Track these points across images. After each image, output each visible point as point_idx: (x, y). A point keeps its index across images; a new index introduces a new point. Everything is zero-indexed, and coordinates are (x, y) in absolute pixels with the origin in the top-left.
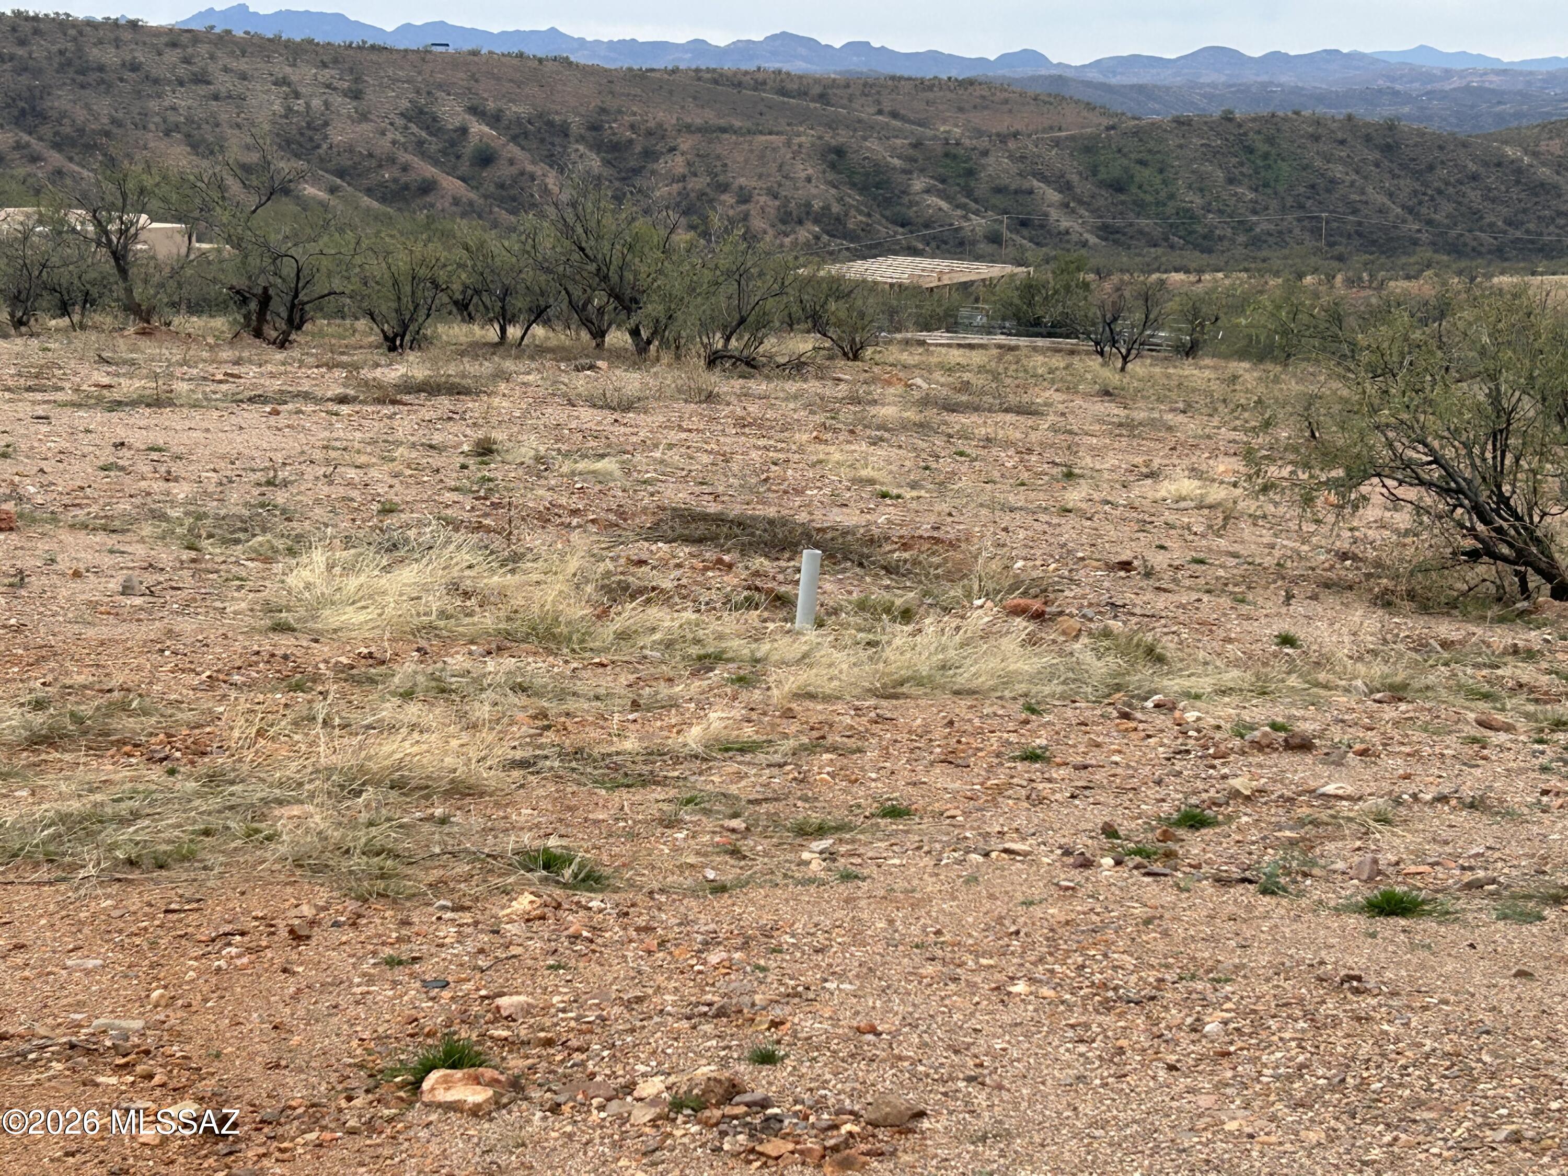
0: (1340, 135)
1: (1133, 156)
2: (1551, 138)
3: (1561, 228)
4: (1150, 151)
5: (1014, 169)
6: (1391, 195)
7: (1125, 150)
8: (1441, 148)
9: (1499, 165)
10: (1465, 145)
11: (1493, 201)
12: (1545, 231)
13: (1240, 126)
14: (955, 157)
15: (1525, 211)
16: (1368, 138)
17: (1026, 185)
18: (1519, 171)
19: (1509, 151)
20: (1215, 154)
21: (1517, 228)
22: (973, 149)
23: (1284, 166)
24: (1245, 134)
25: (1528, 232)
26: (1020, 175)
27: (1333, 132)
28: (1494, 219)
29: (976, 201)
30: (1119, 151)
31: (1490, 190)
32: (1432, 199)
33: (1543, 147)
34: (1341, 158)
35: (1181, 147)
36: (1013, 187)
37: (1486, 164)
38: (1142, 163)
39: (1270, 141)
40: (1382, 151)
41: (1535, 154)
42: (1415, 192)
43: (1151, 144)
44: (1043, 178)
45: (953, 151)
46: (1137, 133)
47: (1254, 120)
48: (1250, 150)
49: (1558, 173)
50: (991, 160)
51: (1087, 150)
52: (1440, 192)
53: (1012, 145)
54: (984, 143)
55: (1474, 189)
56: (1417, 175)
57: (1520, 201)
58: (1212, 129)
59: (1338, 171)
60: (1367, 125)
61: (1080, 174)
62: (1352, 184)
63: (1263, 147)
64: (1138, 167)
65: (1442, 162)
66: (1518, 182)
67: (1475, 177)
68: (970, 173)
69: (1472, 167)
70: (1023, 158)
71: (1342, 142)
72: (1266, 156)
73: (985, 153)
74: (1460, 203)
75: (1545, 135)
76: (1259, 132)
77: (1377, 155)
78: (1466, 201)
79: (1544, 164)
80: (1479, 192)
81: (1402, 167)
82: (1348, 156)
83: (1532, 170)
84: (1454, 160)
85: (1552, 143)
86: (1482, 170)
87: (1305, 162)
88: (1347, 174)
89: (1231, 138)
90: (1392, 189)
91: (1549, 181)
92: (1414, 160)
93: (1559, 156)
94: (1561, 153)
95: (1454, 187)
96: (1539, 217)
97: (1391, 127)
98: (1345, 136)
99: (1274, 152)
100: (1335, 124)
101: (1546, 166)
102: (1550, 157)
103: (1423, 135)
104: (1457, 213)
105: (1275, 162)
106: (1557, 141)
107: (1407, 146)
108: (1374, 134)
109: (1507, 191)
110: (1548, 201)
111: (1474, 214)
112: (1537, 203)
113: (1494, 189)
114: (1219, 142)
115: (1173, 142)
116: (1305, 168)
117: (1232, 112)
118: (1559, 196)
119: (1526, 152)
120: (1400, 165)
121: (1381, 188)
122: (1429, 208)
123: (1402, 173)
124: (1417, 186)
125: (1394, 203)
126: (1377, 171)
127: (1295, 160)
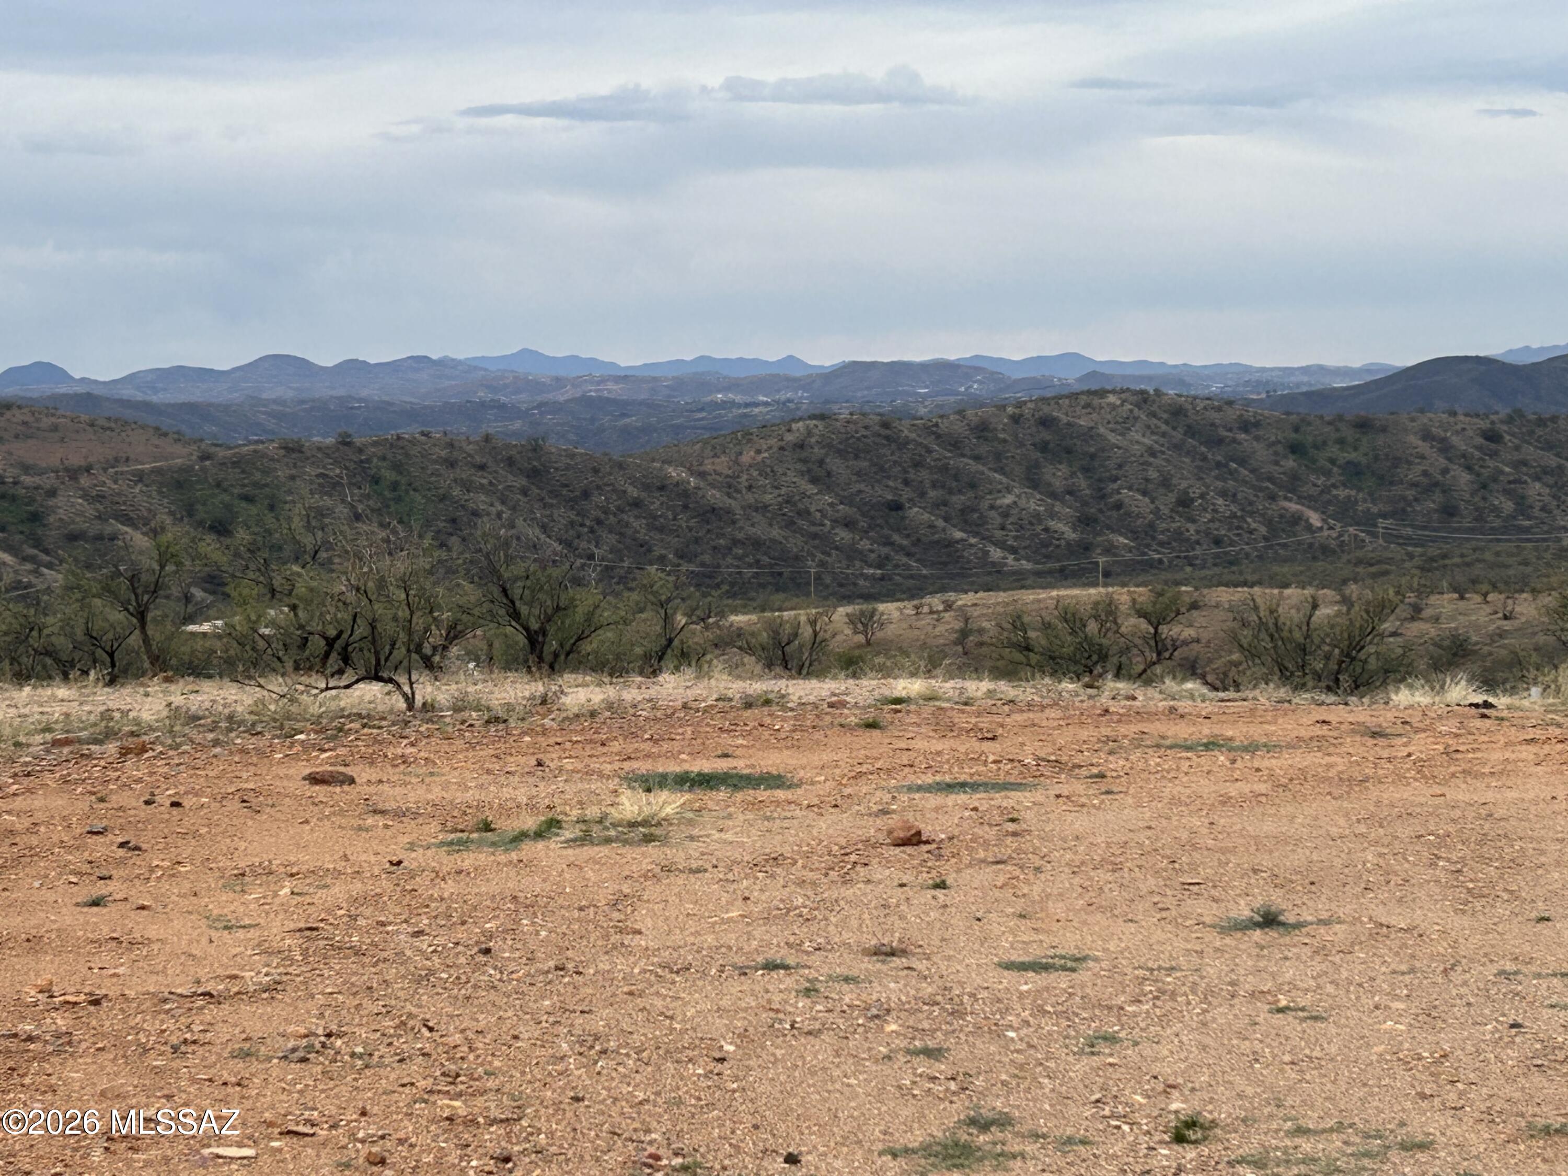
0: (478, 459)
1: (236, 491)
2: (715, 456)
3: (740, 559)
4: (256, 485)
5: (90, 512)
6: (544, 528)
7: (225, 484)
8: (596, 471)
9: (662, 488)
10: (621, 466)
11: (661, 530)
12: (721, 562)
13: (360, 451)
14: (14, 498)
15: (697, 541)
16: (510, 462)
17: (108, 530)
18: (686, 494)
19: (673, 472)
20: (335, 485)
21: (690, 561)
22: (36, 488)
23: (418, 497)
24: (368, 461)
25: (703, 564)
26: (99, 517)
27: (470, 455)
28: (663, 552)
29: (46, 552)
30: (218, 485)
31: (655, 518)
32: (592, 531)
33: (708, 467)
34: (482, 485)
35: (293, 478)
36: (91, 533)
37: (647, 487)
38: (248, 499)
39: (397, 467)
40: (528, 477)
41: (702, 475)
42: (572, 523)
43: (258, 476)
44: (128, 520)
45: (11, 491)
46: (238, 463)
47: (375, 444)
48: (376, 480)
49: (729, 495)
50: (60, 500)
51: (179, 485)
52: (599, 522)
53: (84, 481)
54: (48, 481)
55: (636, 517)
56: (572, 503)
57: (690, 530)
58: (328, 456)
59: (480, 501)
60: (508, 446)
61: (171, 513)
62: (499, 515)
63: (389, 475)
64: (244, 504)
65: (598, 487)
66: (686, 507)
67: (637, 504)
68: (35, 517)
69: (633, 492)
70: (100, 497)
71: (482, 467)
72: (395, 486)
73: (52, 493)
74: (621, 534)
75: (708, 452)
76: (384, 458)
77: (524, 481)
78: (629, 532)
79: (712, 485)
80: (644, 521)
81: (554, 493)
82: (491, 483)
83: (700, 493)
84: (612, 484)
85: (717, 460)
86: (644, 495)
87: (441, 491)
88: (492, 505)
89: (352, 466)
90: (545, 520)
91: (721, 505)
92: (567, 486)
93: (727, 476)
94: (730, 472)
95: (615, 515)
96: (715, 548)
97: (536, 448)
98: (484, 460)
99: (404, 481)
100: (471, 446)
101: (714, 488)
102: (717, 477)
103: (572, 456)
104: (621, 546)
105: (407, 492)
106: (723, 458)
107: (556, 469)
108: (518, 456)
109: (675, 519)
110: (722, 528)
111: (642, 546)
112: (709, 531)
113: (660, 516)
114: (338, 471)
115: (282, 473)
116: (443, 498)
117: (350, 436)
118: (734, 522)
119: (692, 472)
120: (551, 492)
121: (532, 519)
122: (589, 542)
123: (555, 502)
124: (572, 515)
125: (549, 537)
126: (526, 500)
127: (429, 490)
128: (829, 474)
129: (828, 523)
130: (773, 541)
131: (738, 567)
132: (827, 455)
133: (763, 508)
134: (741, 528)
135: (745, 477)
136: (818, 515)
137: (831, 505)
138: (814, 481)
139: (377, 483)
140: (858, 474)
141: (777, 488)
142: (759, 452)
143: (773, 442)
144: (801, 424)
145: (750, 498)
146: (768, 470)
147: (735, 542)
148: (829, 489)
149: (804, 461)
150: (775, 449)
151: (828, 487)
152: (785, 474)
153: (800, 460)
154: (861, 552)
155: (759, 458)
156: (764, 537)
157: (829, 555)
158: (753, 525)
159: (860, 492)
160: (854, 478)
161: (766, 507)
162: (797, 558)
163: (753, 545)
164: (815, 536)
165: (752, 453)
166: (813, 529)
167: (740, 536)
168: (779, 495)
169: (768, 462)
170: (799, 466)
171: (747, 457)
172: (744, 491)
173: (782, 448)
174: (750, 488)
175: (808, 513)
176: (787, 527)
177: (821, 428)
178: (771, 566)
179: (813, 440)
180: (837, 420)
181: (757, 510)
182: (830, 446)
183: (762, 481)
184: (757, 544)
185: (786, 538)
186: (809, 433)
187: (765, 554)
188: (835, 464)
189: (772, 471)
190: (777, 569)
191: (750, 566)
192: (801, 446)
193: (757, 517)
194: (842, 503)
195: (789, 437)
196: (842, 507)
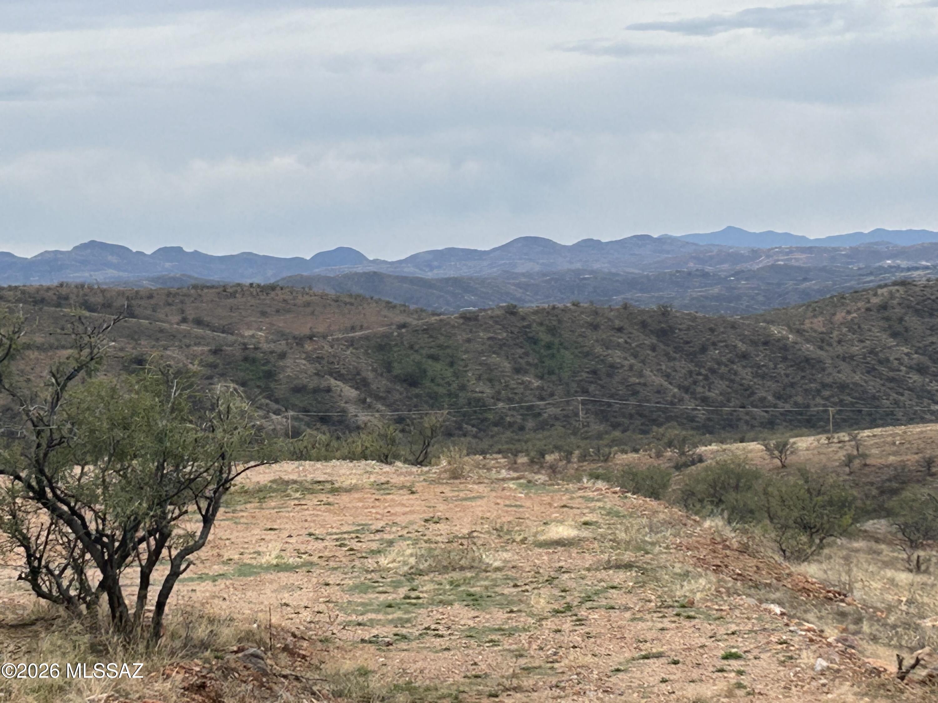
0: (617, 323)
1: (424, 352)
2: (815, 316)
3: (827, 399)
4: (440, 346)
5: (311, 369)
6: (667, 376)
7: (417, 347)
8: (712, 330)
9: (766, 343)
10: (733, 326)
11: (763, 377)
12: (812, 403)
13: (523, 319)
14: (254, 361)
15: (792, 385)
16: (644, 325)
17: (324, 384)
18: (785, 348)
19: (775, 330)
20: (501, 347)
21: (786, 402)
22: (272, 352)
23: (567, 354)
24: (529, 326)
25: (796, 404)
26: (317, 374)
27: (609, 319)
28: (764, 394)
29: (277, 401)
30: (411, 347)
31: (759, 367)
32: (706, 378)
33: (807, 325)
34: (619, 345)
35: (469, 341)
36: (311, 386)
37: (754, 343)
38: (434, 358)
39: (552, 331)
40: (658, 336)
41: (799, 332)
42: (690, 372)
43: (442, 339)
44: (339, 376)
45: (252, 355)
46: (427, 330)
47: (536, 313)
48: (534, 341)
49: (821, 348)
50: (288, 362)
51: (381, 348)
52: (713, 371)
53: (308, 347)
54: (282, 346)
55: (744, 367)
56: (691, 356)
57: (787, 376)
58: (496, 322)
59: (617, 356)
60: (643, 312)
61: (374, 370)
62: (631, 367)
63: (545, 338)
64: (430, 362)
65: (714, 344)
66: (785, 359)
67: (744, 356)
68: (270, 375)
69: (742, 347)
70: (319, 359)
71: (620, 329)
72: (549, 346)
73: (283, 356)
74: (732, 381)
75: (810, 314)
76: (541, 324)
77: (654, 340)
78: (737, 379)
79: (808, 341)
80: (750, 370)
81: (677, 349)
82: (626, 342)
83: (797, 347)
84: (725, 341)
85: (815, 320)
86: (751, 349)
87: (586, 349)
88: (625, 359)
89: (516, 330)
90: (668, 370)
91: (813, 356)
92: (687, 343)
93: (822, 333)
94: (824, 330)
95: (726, 366)
96: (806, 390)
97: (665, 313)
98: (622, 324)
99: (557, 341)
100: (612, 313)
101: (808, 343)
102: (814, 334)
103: (694, 319)
104: (730, 390)
105: (558, 351)
106: (820, 319)
107: (680, 330)
108: (649, 321)
109: (775, 368)
110: (813, 375)
111: (746, 390)
112: (803, 377)
113: (763, 366)
114: (505, 335)
115: (461, 337)
116: (587, 355)
117: (515, 307)
118: (824, 369)
119: (791, 330)
120: (675, 348)
121: (658, 370)
122: (703, 387)
123: (677, 356)
124: (691, 367)
125: (671, 383)
126: (654, 354)
127: (576, 348)
128: (907, 330)
129: (903, 368)
130: (855, 384)
131: (824, 405)
132: (906, 314)
133: (848, 358)
134: (830, 374)
135: (835, 333)
136: (896, 362)
137: (907, 354)
138: (894, 335)
139: (535, 343)
140: (931, 329)
141: (862, 341)
142: (849, 312)
143: (860, 304)
144: (885, 290)
145: (840, 350)
146: (856, 327)
147: (825, 386)
148: (906, 341)
149: (887, 319)
150: (863, 310)
151: (906, 340)
152: (870, 330)
153: (883, 318)
154: (929, 392)
155: (849, 317)
156: (848, 381)
157: (902, 395)
158: (839, 372)
159: (933, 343)
160: (928, 332)
161: (852, 357)
162: (874, 398)
163: (838, 387)
164: (891, 380)
165: (843, 314)
166: (891, 374)
167: (828, 380)
168: (864, 348)
169: (856, 321)
170: (881, 323)
171: (840, 316)
172: (835, 344)
173: (868, 310)
174: (839, 342)
175: (888, 360)
176: (868, 372)
177: (902, 292)
178: (852, 404)
179: (895, 302)
180: (915, 285)
181: (844, 359)
182: (909, 307)
183: (850, 336)
184: (843, 387)
185: (866, 382)
186: (892, 296)
187: (849, 395)
188: (912, 321)
189: (859, 327)
190: (859, 406)
191: (835, 404)
192: (884, 307)
193: (843, 366)
194: (916, 353)
195: (875, 300)
196: (916, 356)
